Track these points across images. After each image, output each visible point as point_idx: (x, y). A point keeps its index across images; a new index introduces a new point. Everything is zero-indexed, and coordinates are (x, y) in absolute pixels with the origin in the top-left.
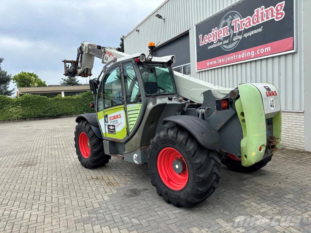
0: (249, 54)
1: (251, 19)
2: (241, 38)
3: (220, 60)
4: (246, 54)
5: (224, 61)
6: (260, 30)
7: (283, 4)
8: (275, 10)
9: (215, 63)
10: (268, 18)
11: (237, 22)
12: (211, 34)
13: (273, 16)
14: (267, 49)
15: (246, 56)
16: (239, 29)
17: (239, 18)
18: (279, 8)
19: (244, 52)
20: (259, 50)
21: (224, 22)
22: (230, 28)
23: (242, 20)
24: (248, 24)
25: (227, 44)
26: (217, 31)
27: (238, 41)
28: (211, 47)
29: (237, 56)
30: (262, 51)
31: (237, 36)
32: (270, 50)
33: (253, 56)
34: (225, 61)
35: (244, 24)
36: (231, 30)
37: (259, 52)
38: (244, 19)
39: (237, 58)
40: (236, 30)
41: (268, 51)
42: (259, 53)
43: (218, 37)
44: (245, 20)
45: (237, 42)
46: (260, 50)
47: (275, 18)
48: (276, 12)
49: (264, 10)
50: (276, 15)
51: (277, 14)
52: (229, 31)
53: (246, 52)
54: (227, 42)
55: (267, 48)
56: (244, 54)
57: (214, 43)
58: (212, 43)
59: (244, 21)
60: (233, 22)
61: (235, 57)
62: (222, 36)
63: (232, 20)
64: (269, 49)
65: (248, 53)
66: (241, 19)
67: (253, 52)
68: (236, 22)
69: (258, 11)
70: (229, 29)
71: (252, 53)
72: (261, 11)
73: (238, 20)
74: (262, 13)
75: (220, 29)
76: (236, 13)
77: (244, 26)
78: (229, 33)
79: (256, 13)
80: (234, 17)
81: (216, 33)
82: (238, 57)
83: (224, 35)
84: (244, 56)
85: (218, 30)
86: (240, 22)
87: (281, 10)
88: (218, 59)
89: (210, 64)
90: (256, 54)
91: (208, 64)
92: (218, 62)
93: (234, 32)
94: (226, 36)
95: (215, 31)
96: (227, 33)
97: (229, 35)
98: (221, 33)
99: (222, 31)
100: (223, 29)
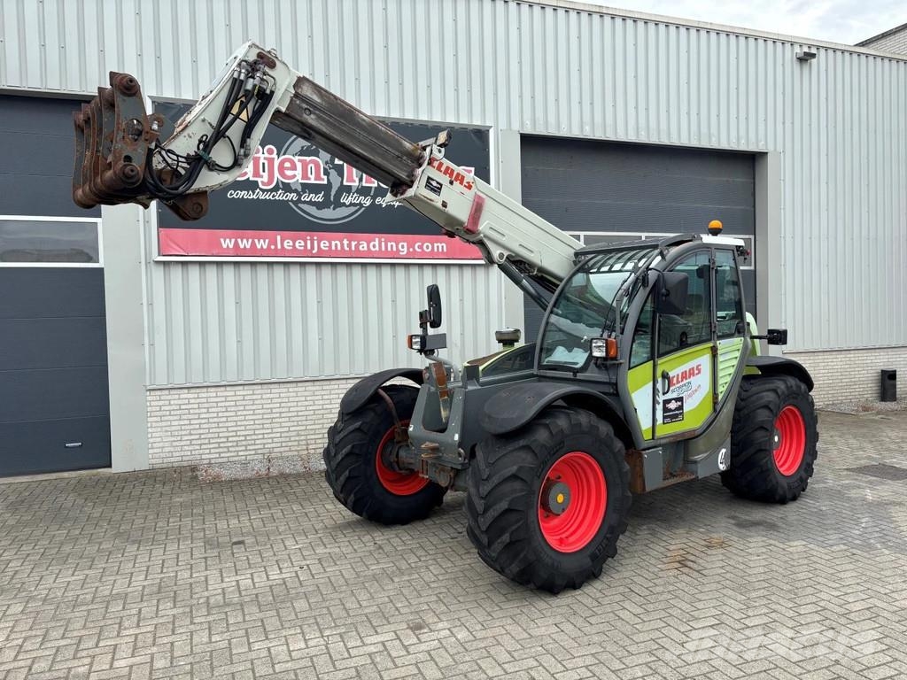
0: (392, 246)
2: (368, 204)
3: (284, 241)
4: (383, 244)
5: (306, 246)
7: (471, 172)
9: (265, 247)
14: (438, 247)
15: (383, 249)
16: (361, 180)
19: (377, 240)
20: (420, 244)
22: (330, 169)
25: (319, 206)
26: (275, 155)
27: (356, 211)
28: (243, 194)
29: (354, 244)
30: (427, 247)
31: (355, 195)
32: (445, 250)
33: (405, 253)
34: (309, 247)
36: (333, 173)
37: (421, 247)
39: (353, 248)
40: (351, 180)
41: (440, 250)
42: (420, 250)
43: (277, 174)
45: (353, 209)
46: (423, 245)
52: (326, 173)
53: (383, 240)
54: (319, 198)
55: (440, 245)
56: (377, 243)
57: (258, 187)
58: (251, 185)
61: (349, 246)
62: (299, 177)
64: (443, 247)
65: (389, 244)
67: (405, 244)
70: (324, 168)
71: (403, 247)
75: (286, 156)
78: (325, 177)
81: (271, 161)
82: (357, 246)
83: (305, 176)
84: (377, 248)
85: (278, 155)
88: (279, 238)
89: (236, 244)
90: (411, 250)
91: (227, 243)
92: (276, 246)
93: (345, 183)
94: (312, 181)
95: (266, 155)
96: (318, 177)
97: (325, 182)
98: (294, 167)
99: (299, 166)
100: (299, 161)
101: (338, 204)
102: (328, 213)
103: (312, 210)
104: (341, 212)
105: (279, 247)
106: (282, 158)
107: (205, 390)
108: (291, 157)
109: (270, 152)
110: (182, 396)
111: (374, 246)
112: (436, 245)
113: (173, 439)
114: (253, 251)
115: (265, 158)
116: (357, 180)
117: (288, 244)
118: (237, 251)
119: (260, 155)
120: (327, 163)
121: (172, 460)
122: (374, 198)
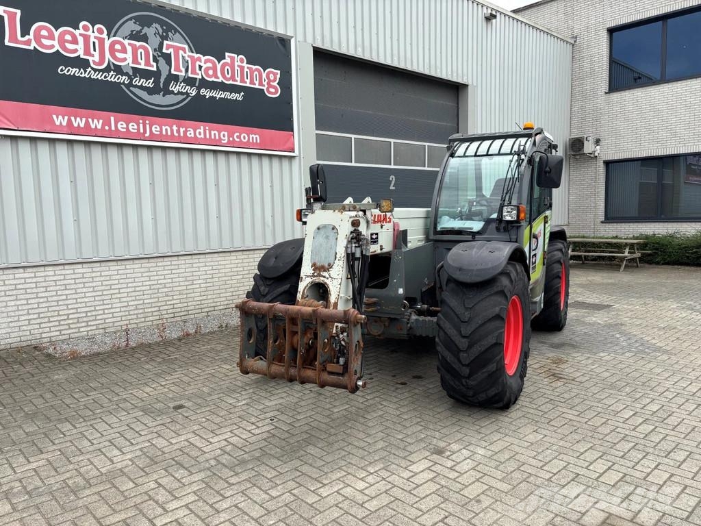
0: (215, 134)
1: (219, 66)
2: (194, 93)
3: (119, 123)
4: (207, 132)
5: (138, 129)
6: (238, 97)
7: (277, 74)
8: (264, 76)
9: (99, 127)
10: (252, 82)
11: (181, 52)
12: (77, 32)
13: (261, 84)
14: (253, 138)
15: (208, 136)
16: (187, 71)
17: (186, 47)
18: (272, 77)
19: (202, 127)
20: (238, 134)
21: (132, 26)
22: (159, 56)
23: (196, 56)
24: (211, 72)
25: (151, 91)
26: (105, 35)
27: (184, 100)
28: (73, 71)
29: (182, 130)
30: (244, 137)
31: (182, 84)
32: (258, 141)
33: (226, 141)
34: (142, 131)
35: (200, 67)
36: (161, 61)
37: (238, 137)
38: (199, 55)
39: (182, 135)
40: (177, 69)
41: (255, 141)
42: (238, 140)
43: (108, 56)
44: (205, 61)
45: (181, 97)
46: (240, 135)
47: (265, 88)
48: (267, 81)
49: (245, 64)
50: (266, 86)
51: (269, 86)
52: (155, 60)
53: (207, 128)
54: (150, 84)
55: (255, 137)
56: (202, 131)
57: (89, 66)
58: (83, 64)
59: (199, 59)
60: (168, 47)
61: (178, 131)
62: (130, 61)
63: (164, 38)
64: (256, 138)
65: (213, 133)
66: (193, 52)
67: (226, 134)
68: (177, 49)
69: (232, 59)
70: (153, 55)
71: (224, 136)
72: (239, 63)
73: (184, 50)
74: (242, 68)
75: (116, 38)
76: (176, 31)
77: (200, 70)
78: (155, 64)
79: (228, 60)
80: (170, 33)
81: (102, 41)
82: (185, 132)
83: (135, 60)
84: (202, 136)
85: (109, 35)
86: (189, 56)
87: (274, 81)
88: (112, 119)
89: (70, 122)
90: (231, 139)
91: (60, 120)
92: (110, 127)
93: (173, 72)
94: (142, 66)
95: (96, 34)
96: (147, 63)
97: (155, 69)
98: (124, 51)
99: (129, 49)
100: (129, 44)
101: (168, 92)
102: (158, 99)
103: (144, 95)
104: (170, 100)
105: (113, 128)
106: (113, 39)
107: (42, 269)
108: (121, 40)
109: (100, 31)
110: (17, 276)
111: (200, 133)
112: (251, 136)
113: (9, 320)
114: (87, 130)
115: (95, 37)
116: (183, 70)
117: (122, 126)
118: (71, 129)
119: (90, 33)
120: (155, 50)
121: (10, 341)
122: (199, 89)
